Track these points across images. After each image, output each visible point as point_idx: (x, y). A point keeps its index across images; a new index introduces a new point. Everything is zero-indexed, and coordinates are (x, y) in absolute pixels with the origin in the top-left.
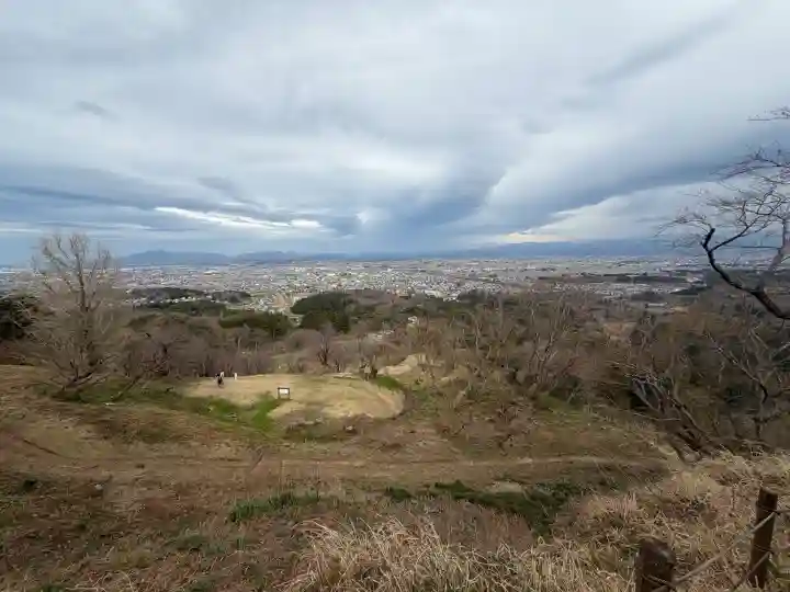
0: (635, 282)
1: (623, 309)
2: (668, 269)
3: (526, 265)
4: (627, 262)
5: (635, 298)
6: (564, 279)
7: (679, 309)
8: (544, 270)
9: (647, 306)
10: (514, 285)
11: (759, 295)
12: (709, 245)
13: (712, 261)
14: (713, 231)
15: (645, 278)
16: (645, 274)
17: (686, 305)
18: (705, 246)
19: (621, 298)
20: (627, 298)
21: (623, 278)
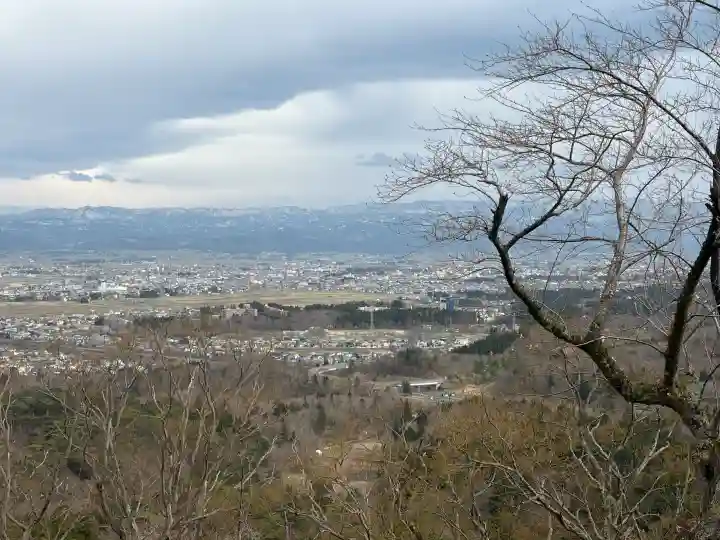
0: (377, 326)
1: (356, 401)
2: (445, 289)
3: (96, 278)
4: (360, 271)
5: (382, 368)
6: (208, 321)
7: (470, 390)
8: (147, 294)
9: (407, 389)
10: (55, 347)
11: (593, 349)
12: (500, 234)
13: (509, 274)
14: (504, 200)
15: (396, 315)
16: (397, 304)
17: (484, 381)
18: (493, 236)
19: (350, 371)
20: (365, 369)
21: (350, 316)
